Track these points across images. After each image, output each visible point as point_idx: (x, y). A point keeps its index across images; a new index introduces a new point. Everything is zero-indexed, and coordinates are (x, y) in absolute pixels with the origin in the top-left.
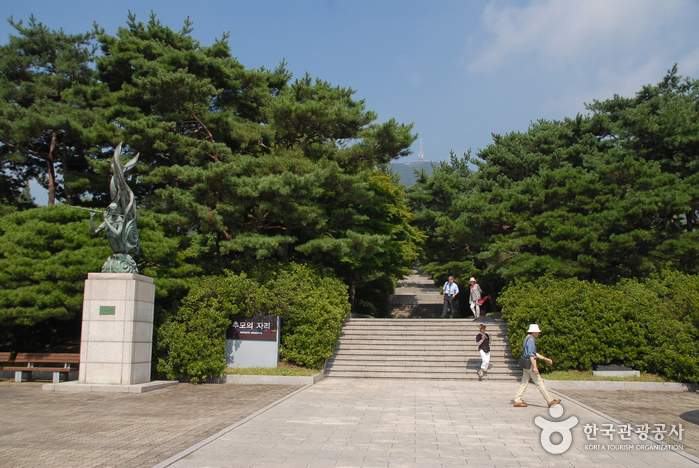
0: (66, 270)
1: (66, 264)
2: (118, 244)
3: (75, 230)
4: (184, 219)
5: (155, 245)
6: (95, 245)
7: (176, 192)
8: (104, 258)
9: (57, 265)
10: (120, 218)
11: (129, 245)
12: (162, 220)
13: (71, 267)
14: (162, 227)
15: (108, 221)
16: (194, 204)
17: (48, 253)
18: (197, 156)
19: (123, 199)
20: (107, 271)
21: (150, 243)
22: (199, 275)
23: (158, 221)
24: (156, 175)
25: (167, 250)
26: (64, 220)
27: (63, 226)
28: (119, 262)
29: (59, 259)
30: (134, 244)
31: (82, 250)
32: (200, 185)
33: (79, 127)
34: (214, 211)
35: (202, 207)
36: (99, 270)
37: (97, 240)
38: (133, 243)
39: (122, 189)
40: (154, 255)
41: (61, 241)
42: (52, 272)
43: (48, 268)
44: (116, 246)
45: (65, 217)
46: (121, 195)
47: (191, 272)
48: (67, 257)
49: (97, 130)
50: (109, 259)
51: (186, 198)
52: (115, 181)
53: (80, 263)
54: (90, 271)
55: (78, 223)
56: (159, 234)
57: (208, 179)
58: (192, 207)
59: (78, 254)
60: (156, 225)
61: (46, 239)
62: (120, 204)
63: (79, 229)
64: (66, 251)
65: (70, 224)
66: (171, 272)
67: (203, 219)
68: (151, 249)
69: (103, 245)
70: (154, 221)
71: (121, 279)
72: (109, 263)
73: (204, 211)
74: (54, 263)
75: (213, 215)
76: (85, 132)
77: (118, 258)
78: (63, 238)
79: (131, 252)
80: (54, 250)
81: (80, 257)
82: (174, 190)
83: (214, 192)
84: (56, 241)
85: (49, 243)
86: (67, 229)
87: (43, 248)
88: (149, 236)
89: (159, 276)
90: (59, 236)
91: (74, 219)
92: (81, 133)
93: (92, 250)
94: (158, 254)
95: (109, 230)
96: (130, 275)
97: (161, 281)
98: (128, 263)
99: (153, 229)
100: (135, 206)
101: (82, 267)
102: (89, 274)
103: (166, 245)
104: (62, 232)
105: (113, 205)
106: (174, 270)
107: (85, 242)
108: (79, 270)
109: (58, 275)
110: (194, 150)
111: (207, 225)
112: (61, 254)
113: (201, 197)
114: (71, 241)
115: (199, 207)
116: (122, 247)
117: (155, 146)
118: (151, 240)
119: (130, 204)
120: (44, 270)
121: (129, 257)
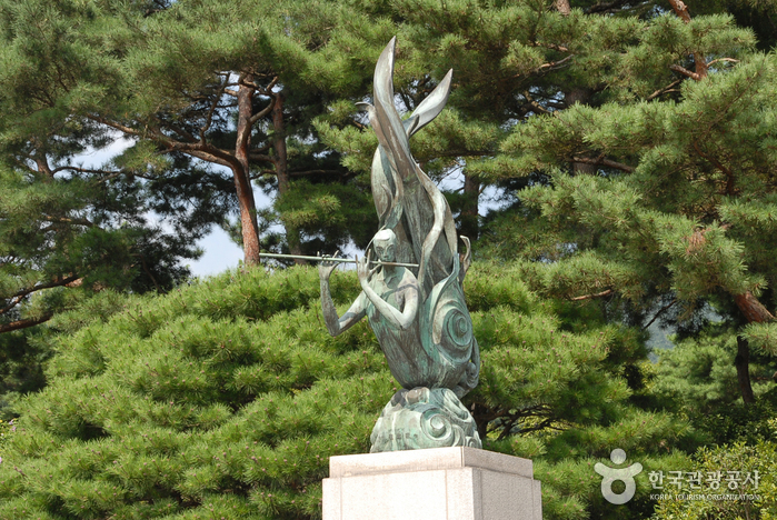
0: (270, 455)
1: (270, 439)
2: (410, 357)
3: (292, 333)
4: (616, 270)
5: (528, 355)
6: (351, 371)
7: (584, 186)
8: (376, 408)
9: (244, 444)
10: (408, 276)
11: (445, 360)
12: (548, 281)
13: (285, 446)
14: (549, 304)
15: (373, 290)
16: (643, 216)
17: (221, 410)
18: (642, 71)
19: (413, 215)
20: (386, 445)
21: (513, 351)
22: (688, 445)
23: (536, 286)
24: (518, 151)
25: (570, 367)
26: (261, 308)
27: (259, 325)
28: (417, 415)
29: (251, 423)
30: (462, 353)
31: (314, 390)
32: (657, 151)
33: (298, 48)
34: (714, 226)
35: (672, 219)
36: (363, 447)
37: (354, 357)
38: (456, 352)
39: (406, 184)
40: (529, 389)
41: (255, 371)
42: (233, 465)
43: (219, 453)
44: (405, 366)
45: (265, 300)
46: (406, 202)
47: (656, 437)
48: (271, 414)
49: (342, 48)
50: (388, 407)
51: (615, 197)
52: (385, 162)
53: (312, 430)
54: (338, 453)
55: (299, 313)
56: (543, 323)
57: (681, 125)
58: (636, 225)
59: (302, 404)
60: (530, 297)
61: (214, 367)
62: (405, 230)
63: (305, 329)
64: (268, 398)
65: (279, 320)
66: (590, 441)
67: (678, 258)
68: (520, 370)
69: (371, 369)
70: (523, 287)
71: (429, 468)
72: (390, 419)
73: (679, 234)
74: (236, 437)
75: (711, 240)
76: (314, 61)
77: (413, 404)
78: (259, 360)
79: (452, 383)
80: (237, 399)
81: (307, 411)
82: (576, 181)
83: (706, 170)
84: (240, 373)
85: (221, 380)
86: (269, 335)
87: (206, 396)
88: (507, 329)
89: (553, 454)
90: (248, 357)
91: (289, 302)
92: (303, 64)
93: (344, 387)
94: (542, 385)
95: (378, 315)
96: (456, 452)
97: (559, 472)
98: (446, 415)
99: (523, 308)
100: (452, 236)
101: (317, 443)
102: (334, 461)
103: (564, 353)
104: (255, 343)
105: (384, 236)
106: (599, 433)
107: (322, 367)
108: (308, 452)
109: (249, 472)
110: (629, 56)
111: (692, 278)
112: (254, 409)
113: (666, 191)
114: (282, 366)
115: (661, 220)
116: (423, 364)
117: (509, 59)
118: (515, 342)
119: (437, 228)
120: (211, 462)
121: (449, 397)
